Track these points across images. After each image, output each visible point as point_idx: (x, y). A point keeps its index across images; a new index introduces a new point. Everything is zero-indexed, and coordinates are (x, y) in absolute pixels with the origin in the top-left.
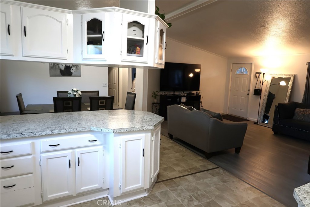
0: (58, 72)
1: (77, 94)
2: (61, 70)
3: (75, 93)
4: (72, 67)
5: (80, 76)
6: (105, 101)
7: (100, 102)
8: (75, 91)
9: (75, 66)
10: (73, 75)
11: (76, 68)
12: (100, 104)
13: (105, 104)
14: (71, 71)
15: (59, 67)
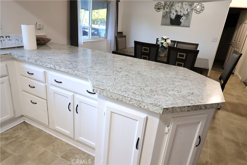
0: (169, 21)
1: (165, 43)
2: (171, 19)
3: (163, 41)
4: (182, 16)
5: (189, 27)
6: (185, 54)
7: (179, 54)
8: (164, 39)
9: (186, 16)
10: (182, 24)
11: (186, 18)
12: (178, 57)
13: (184, 58)
14: (181, 20)
15: (170, 16)
